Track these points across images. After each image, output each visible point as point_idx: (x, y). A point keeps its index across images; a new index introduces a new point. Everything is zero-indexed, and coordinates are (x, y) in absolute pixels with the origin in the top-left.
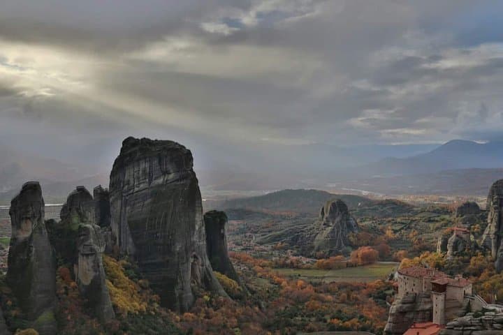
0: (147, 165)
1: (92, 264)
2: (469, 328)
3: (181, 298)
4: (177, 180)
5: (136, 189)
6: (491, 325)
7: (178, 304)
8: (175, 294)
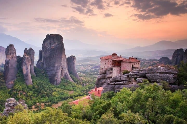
0: (50, 41)
1: (26, 68)
2: (118, 83)
3: (56, 80)
4: (58, 45)
5: (47, 48)
6: (135, 79)
7: (55, 82)
8: (54, 79)
